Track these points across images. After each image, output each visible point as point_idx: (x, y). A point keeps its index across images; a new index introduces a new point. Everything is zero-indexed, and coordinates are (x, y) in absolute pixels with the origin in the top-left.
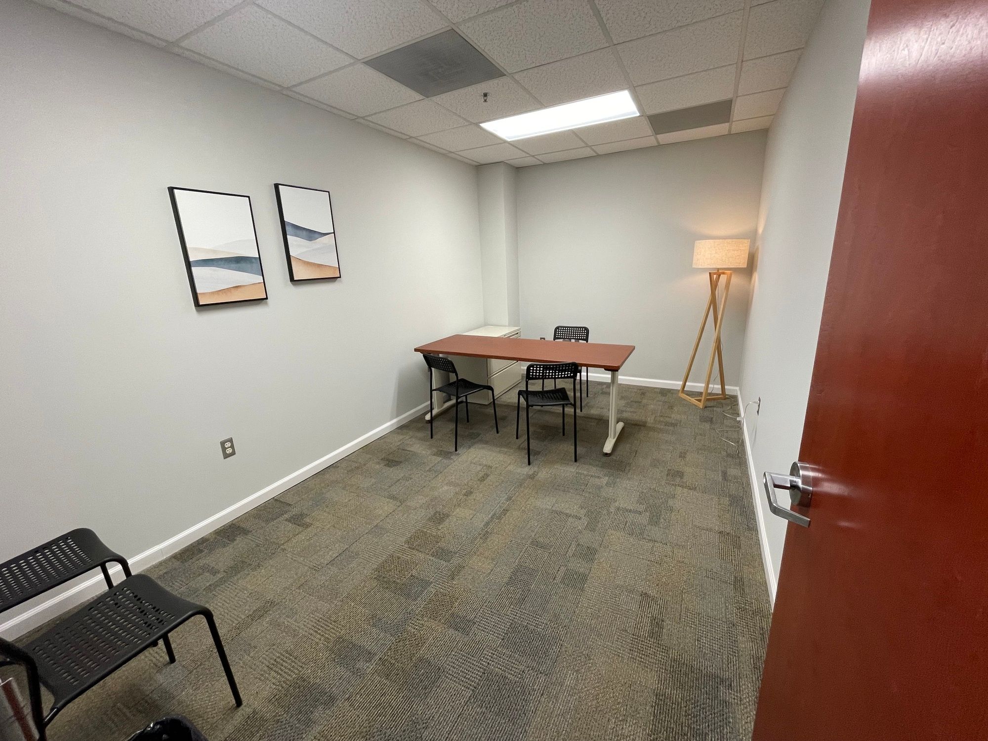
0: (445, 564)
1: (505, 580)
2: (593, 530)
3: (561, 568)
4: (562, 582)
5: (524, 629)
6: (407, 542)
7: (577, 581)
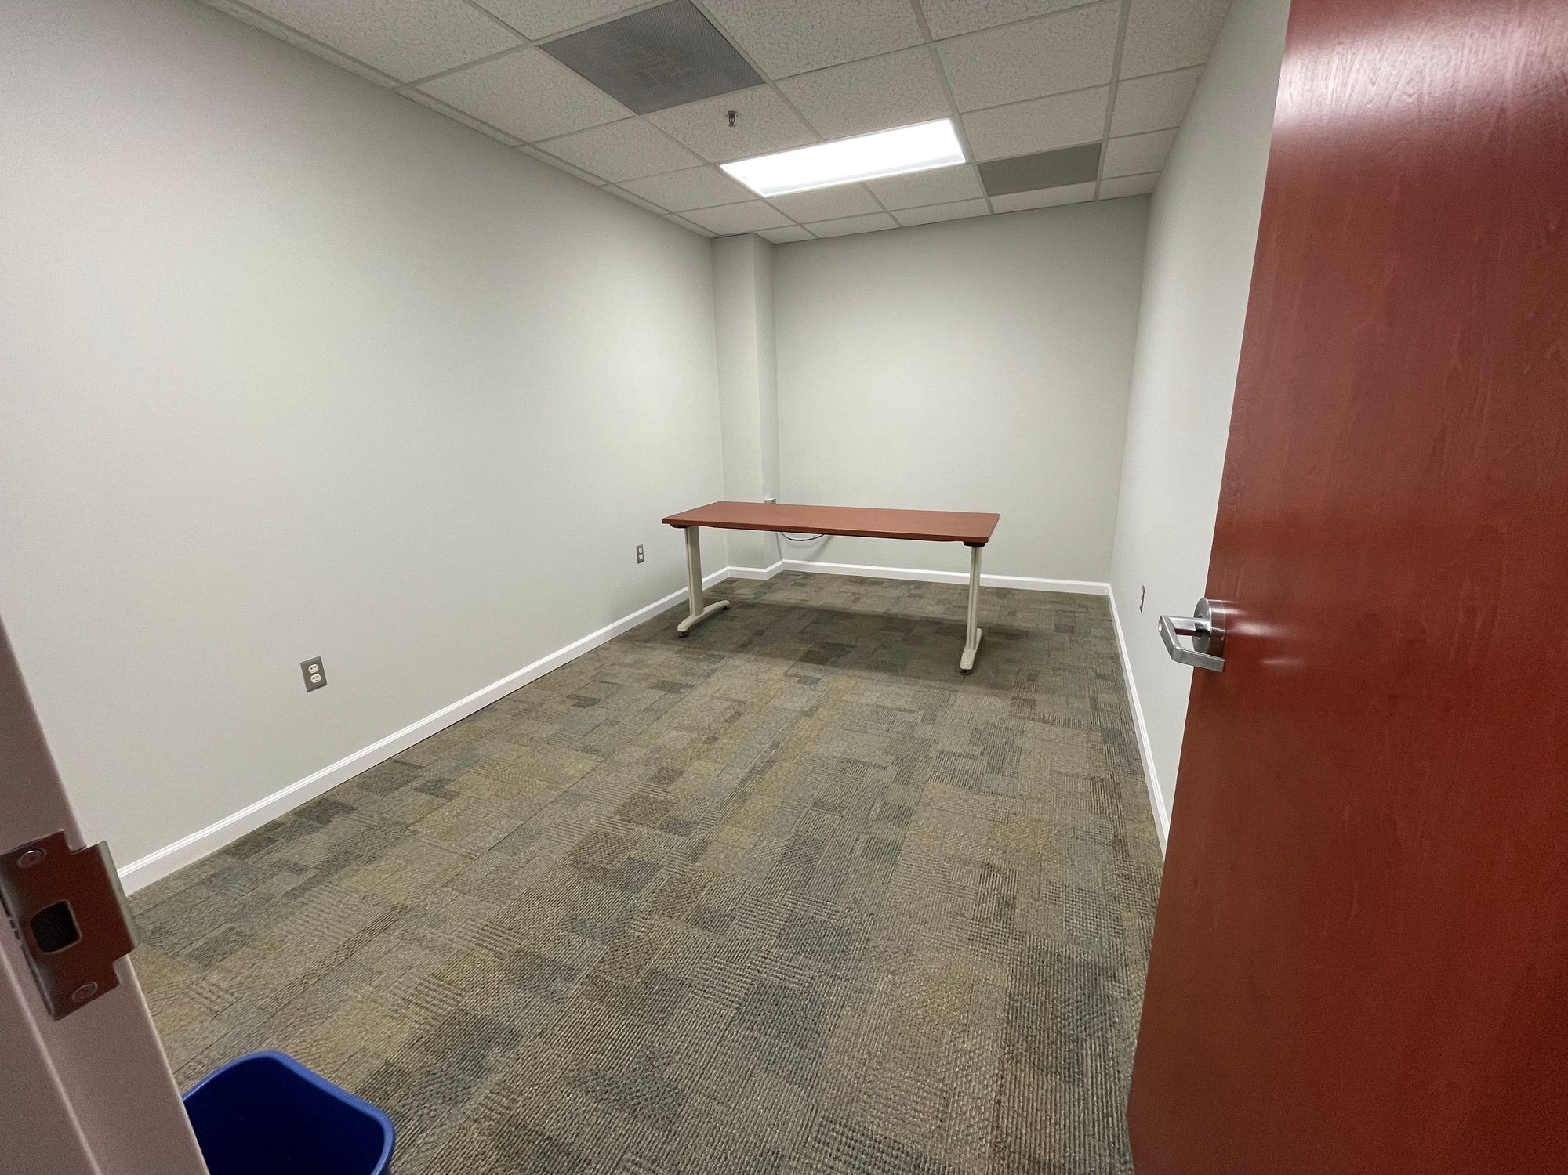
0: (682, 839)
1: (778, 857)
2: (907, 784)
3: (861, 837)
4: (865, 854)
5: (810, 922)
6: (619, 812)
7: (887, 853)
